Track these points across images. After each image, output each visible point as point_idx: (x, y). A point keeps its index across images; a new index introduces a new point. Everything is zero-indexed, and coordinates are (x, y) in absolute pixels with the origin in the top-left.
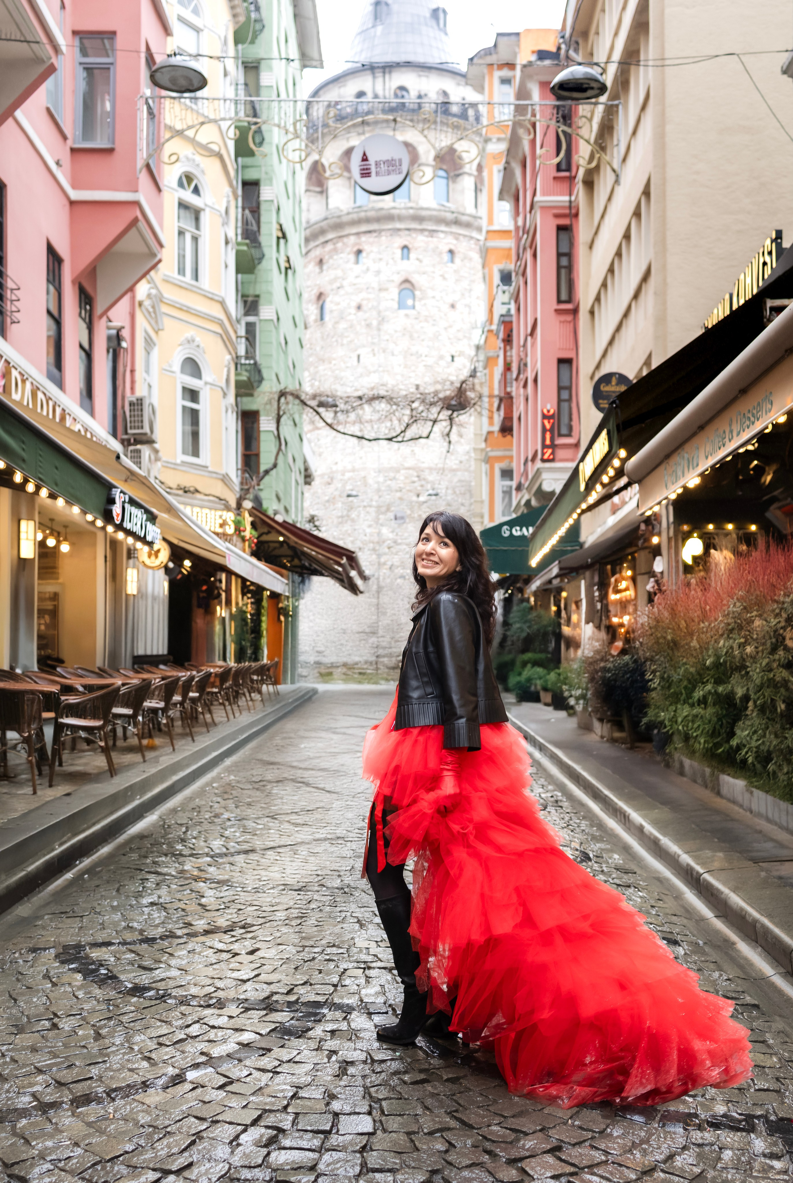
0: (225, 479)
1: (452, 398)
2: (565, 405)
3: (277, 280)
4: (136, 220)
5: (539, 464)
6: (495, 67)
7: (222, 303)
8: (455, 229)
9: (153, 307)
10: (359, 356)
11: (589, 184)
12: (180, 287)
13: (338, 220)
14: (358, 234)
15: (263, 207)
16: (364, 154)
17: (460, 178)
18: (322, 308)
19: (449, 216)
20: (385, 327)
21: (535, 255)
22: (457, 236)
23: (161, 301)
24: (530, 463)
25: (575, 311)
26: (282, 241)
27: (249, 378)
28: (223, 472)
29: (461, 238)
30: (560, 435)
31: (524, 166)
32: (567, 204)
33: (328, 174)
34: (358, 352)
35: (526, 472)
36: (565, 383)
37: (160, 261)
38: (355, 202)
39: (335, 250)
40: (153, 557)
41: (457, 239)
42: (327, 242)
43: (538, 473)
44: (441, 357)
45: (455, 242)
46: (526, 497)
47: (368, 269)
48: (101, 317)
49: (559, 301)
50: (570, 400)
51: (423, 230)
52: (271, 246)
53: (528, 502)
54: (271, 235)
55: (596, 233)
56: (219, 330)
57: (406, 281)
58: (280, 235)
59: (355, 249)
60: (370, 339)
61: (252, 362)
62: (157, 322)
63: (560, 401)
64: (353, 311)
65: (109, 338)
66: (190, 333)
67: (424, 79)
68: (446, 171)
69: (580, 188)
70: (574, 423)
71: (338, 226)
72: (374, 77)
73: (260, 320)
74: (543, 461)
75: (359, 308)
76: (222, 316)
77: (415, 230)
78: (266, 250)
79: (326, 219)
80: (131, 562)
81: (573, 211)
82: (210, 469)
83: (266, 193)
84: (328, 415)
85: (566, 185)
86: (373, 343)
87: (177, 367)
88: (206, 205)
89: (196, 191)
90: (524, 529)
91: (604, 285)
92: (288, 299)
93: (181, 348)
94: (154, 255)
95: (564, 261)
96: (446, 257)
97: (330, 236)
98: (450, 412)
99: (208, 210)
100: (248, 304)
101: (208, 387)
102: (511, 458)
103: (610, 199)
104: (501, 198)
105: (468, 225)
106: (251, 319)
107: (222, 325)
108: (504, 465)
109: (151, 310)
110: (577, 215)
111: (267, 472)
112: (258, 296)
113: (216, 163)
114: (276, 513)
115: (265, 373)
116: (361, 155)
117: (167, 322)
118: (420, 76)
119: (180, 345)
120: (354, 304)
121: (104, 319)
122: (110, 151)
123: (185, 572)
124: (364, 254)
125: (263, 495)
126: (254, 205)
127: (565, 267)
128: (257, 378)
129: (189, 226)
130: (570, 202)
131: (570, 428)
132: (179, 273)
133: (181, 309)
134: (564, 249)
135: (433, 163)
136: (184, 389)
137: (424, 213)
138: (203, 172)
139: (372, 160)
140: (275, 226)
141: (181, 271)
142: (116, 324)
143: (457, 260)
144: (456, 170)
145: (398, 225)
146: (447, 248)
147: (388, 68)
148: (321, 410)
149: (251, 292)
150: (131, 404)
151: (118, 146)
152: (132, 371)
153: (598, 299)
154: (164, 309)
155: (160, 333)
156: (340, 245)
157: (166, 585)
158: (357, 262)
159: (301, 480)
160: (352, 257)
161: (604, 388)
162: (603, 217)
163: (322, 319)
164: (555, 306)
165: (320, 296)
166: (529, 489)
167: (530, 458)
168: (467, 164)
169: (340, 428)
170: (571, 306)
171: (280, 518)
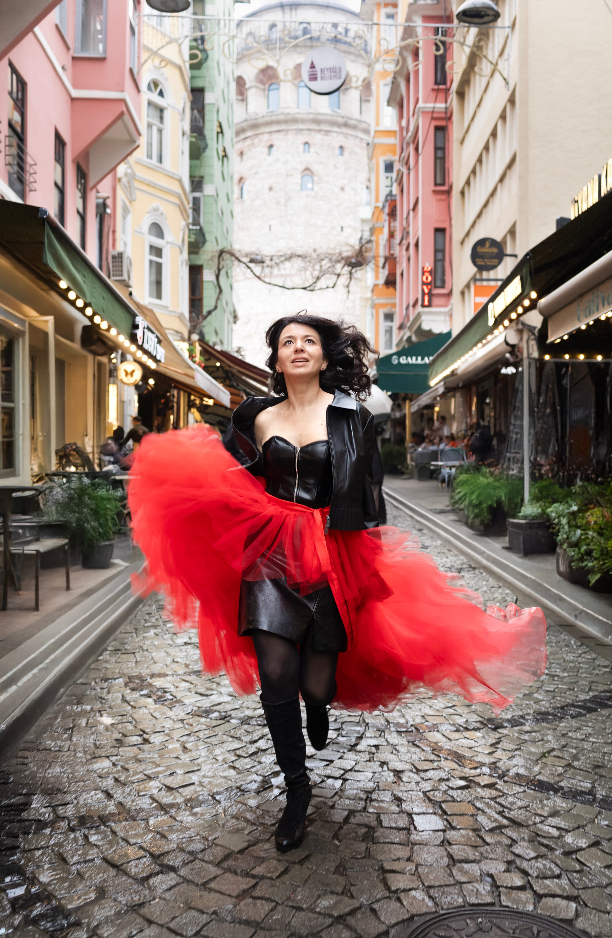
0: (181, 317)
1: (353, 257)
2: (439, 264)
3: (216, 164)
4: (122, 114)
5: (419, 309)
6: (382, 5)
7: (180, 181)
8: (344, 130)
9: (129, 183)
10: (270, 227)
11: (461, 95)
12: (149, 168)
13: (254, 122)
14: (270, 133)
15: (207, 109)
17: (349, 91)
18: (242, 189)
19: (340, 120)
20: (291, 204)
21: (417, 149)
22: (346, 136)
23: (135, 179)
24: (411, 308)
25: (448, 192)
26: (220, 135)
27: (196, 240)
28: (180, 311)
29: (349, 137)
30: (436, 287)
31: (408, 80)
32: (444, 110)
33: (247, 86)
34: (270, 223)
35: (407, 315)
36: (440, 247)
37: (138, 146)
38: (268, 108)
39: (253, 145)
40: (129, 376)
41: (346, 138)
42: (246, 138)
43: (419, 316)
44: (333, 228)
45: (344, 140)
46: (408, 334)
47: (278, 160)
48: (92, 189)
49: (436, 184)
50: (443, 260)
51: (320, 131)
52: (212, 139)
53: (409, 339)
54: (212, 130)
55: (467, 132)
56: (177, 201)
57: (307, 169)
58: (219, 130)
59: (268, 144)
60: (279, 213)
61: (198, 228)
62: (131, 194)
63: (436, 260)
64: (266, 191)
65: (98, 206)
66: (156, 203)
67: (321, 14)
69: (453, 97)
70: (447, 278)
71: (255, 126)
72: (284, 13)
73: (204, 196)
74: (423, 306)
75: (271, 189)
76: (180, 191)
77: (314, 130)
78: (209, 142)
79: (246, 120)
80: (112, 379)
81: (448, 115)
82: (170, 309)
83: (209, 98)
84: (257, 269)
85: (442, 95)
86: (281, 216)
87: (145, 228)
88: (169, 105)
89: (161, 94)
90: (409, 358)
91: (474, 172)
92: (224, 179)
93: (148, 215)
94: (133, 141)
95: (440, 154)
96: (337, 151)
97: (249, 133)
98: (350, 268)
99: (170, 109)
100: (195, 183)
101: (169, 245)
102: (394, 304)
103: (479, 105)
104: (388, 105)
105: (354, 127)
106: (197, 194)
107: (180, 198)
108: (387, 310)
109: (127, 185)
110: (450, 118)
111: (209, 313)
112: (202, 177)
113: (177, 73)
114: (215, 344)
115: (208, 237)
117: (138, 195)
118: (316, 12)
119: (148, 212)
120: (267, 186)
121: (94, 191)
122: (102, 60)
123: (150, 388)
124: (274, 149)
125: (205, 330)
126: (200, 107)
127: (440, 158)
128: (201, 240)
129: (156, 122)
130: (446, 108)
131: (443, 282)
132: (148, 157)
133: (148, 185)
134: (439, 145)
136: (151, 247)
137: (321, 118)
138: (166, 79)
140: (216, 124)
141: (150, 156)
142: (103, 194)
143: (346, 154)
144: (346, 84)
145: (301, 126)
146: (338, 145)
147: (294, 6)
148: (252, 265)
149: (197, 174)
150: (114, 257)
151: (109, 56)
152: (114, 232)
153: (468, 183)
154: (137, 185)
155: (133, 203)
156: (256, 141)
157: (136, 398)
158: (269, 154)
159: (231, 319)
160: (266, 150)
161: (480, 250)
162: (472, 119)
163: (242, 197)
164: (433, 188)
165: (241, 179)
166: (410, 328)
167: (411, 304)
168: (354, 79)
169: (267, 280)
170: (445, 188)
171: (218, 348)
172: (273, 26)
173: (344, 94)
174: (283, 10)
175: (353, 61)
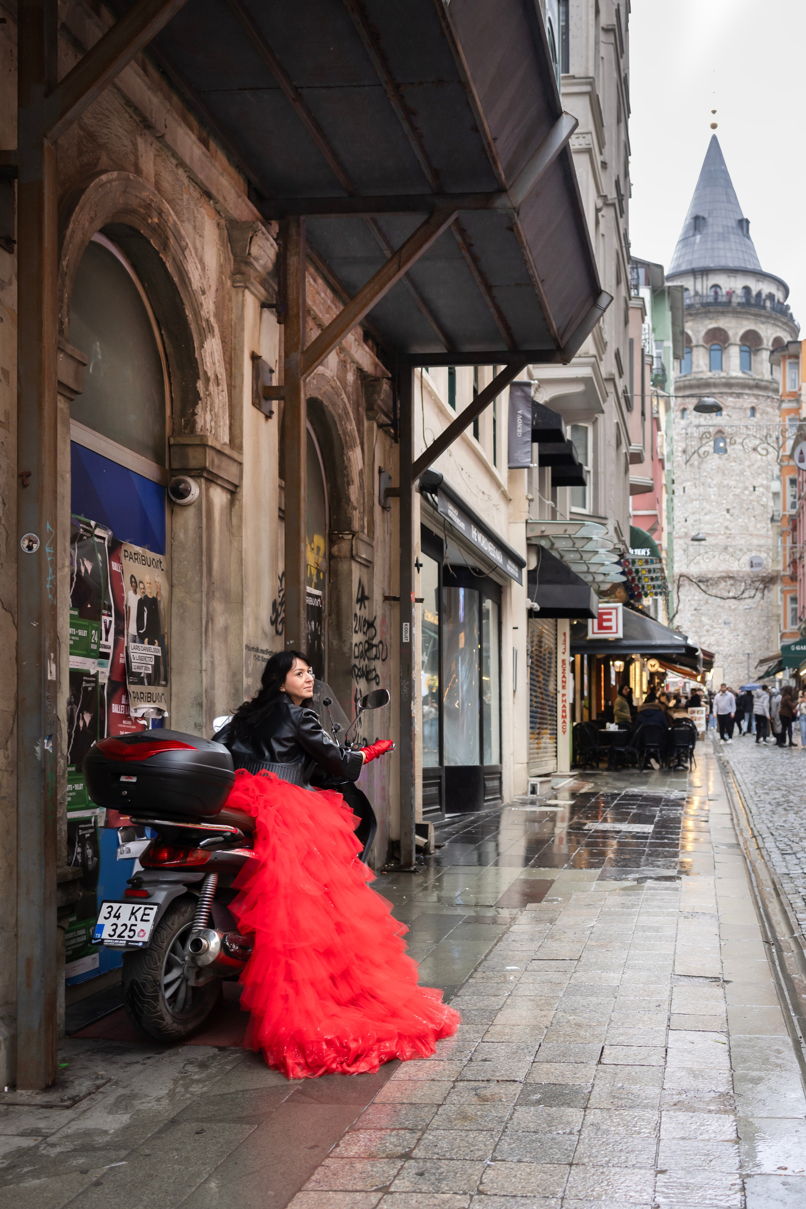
8: (756, 392)
10: (684, 488)
14: (683, 397)
17: (760, 352)
19: (751, 382)
20: (704, 466)
22: (757, 396)
29: (761, 398)
34: (684, 485)
35: (803, 612)
38: (681, 372)
41: (757, 399)
44: (746, 488)
45: (756, 401)
46: (804, 626)
47: (691, 423)
51: (731, 394)
53: (805, 629)
57: (720, 432)
59: (681, 408)
60: (692, 475)
64: (680, 454)
67: (732, 279)
68: (749, 347)
72: (695, 278)
75: (684, 452)
77: (726, 393)
86: (695, 478)
90: (802, 647)
96: (749, 413)
102: (796, 591)
105: (765, 388)
118: (729, 277)
120: (681, 449)
124: (687, 412)
135: (739, 343)
137: (733, 381)
143: (758, 415)
144: (756, 346)
145: (714, 390)
146: (750, 406)
147: (704, 272)
158: (683, 418)
160: (679, 414)
166: (805, 622)
168: (765, 341)
173: (755, 355)
175: (763, 323)
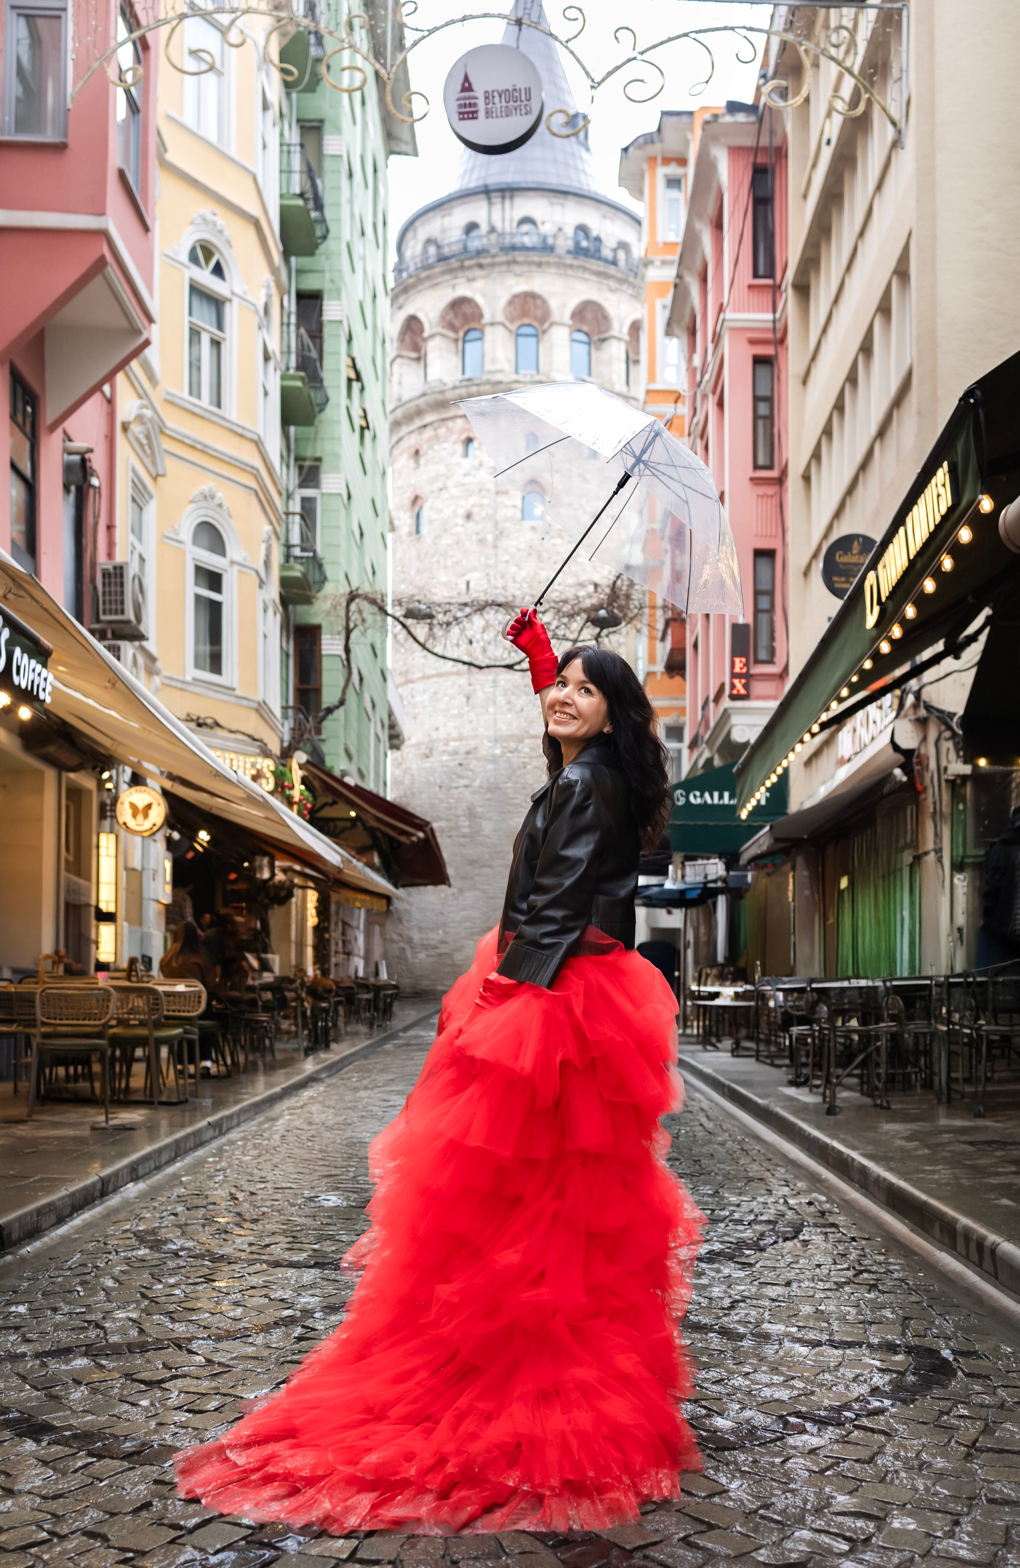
0: (261, 710)
1: (601, 607)
2: (764, 618)
3: (348, 441)
4: (100, 264)
5: (726, 703)
6: (659, 161)
7: (258, 444)
9: (148, 437)
10: (468, 583)
11: (803, 289)
12: (193, 414)
13: (440, 397)
15: (327, 330)
16: (466, 79)
17: (607, 343)
18: (418, 517)
20: (504, 543)
21: (720, 404)
23: (162, 432)
24: (712, 705)
25: (780, 481)
26: (356, 386)
27: (305, 575)
28: (260, 698)
30: (757, 662)
31: (704, 280)
32: (770, 325)
33: (426, 334)
34: (467, 577)
35: (705, 719)
36: (765, 586)
37: (147, 343)
38: (463, 373)
39: (437, 438)
40: (140, 817)
42: (425, 426)
43: (726, 716)
46: (707, 754)
47: (481, 465)
48: (53, 428)
49: (756, 467)
50: (771, 610)
52: (339, 387)
53: (709, 761)
54: (338, 370)
55: (814, 358)
56: (254, 485)
57: (533, 482)
58: (353, 375)
59: (464, 437)
60: (483, 559)
61: (311, 554)
62: (154, 462)
63: (757, 611)
64: (461, 521)
65: (68, 468)
66: (208, 484)
67: (558, 208)
68: (587, 334)
69: (789, 297)
70: (779, 644)
71: (441, 405)
72: (490, 204)
73: (323, 494)
74: (733, 698)
75: (468, 516)
76: (258, 463)
78: (331, 393)
79: (424, 395)
80: (107, 823)
81: (779, 335)
82: (238, 692)
83: (331, 310)
84: (421, 630)
85: (767, 298)
86: (488, 566)
87: (186, 534)
88: (233, 293)
89: (218, 271)
90: (707, 795)
91: (827, 432)
92: (365, 473)
93: (193, 506)
94: (138, 332)
95: (763, 409)
97: (429, 418)
98: (597, 630)
99: (236, 301)
100: (305, 471)
101: (236, 568)
102: (682, 708)
103: (836, 301)
104: (669, 332)
106: (309, 492)
107: (257, 476)
108: (671, 719)
109: (144, 441)
110: (781, 341)
111: (330, 711)
112: (319, 459)
113: (251, 233)
114: (344, 773)
115: (329, 570)
116: (461, 80)
117: (170, 465)
118: (552, 203)
119: (191, 502)
120: (461, 512)
121: (58, 434)
122: (60, 148)
123: (200, 849)
124: (475, 444)
125: (326, 748)
126: (314, 327)
127: (764, 418)
128: (317, 577)
129: (205, 320)
130: (774, 321)
131: (772, 651)
132: (191, 393)
133: (193, 447)
134: (763, 392)
135: (570, 322)
136: (199, 570)
138: (229, 243)
139: (479, 92)
140: (345, 361)
141: (195, 389)
142: (79, 444)
144: (601, 332)
147: (509, 192)
148: (409, 622)
149: (309, 453)
150: (106, 574)
151: (71, 141)
152: (110, 528)
153: (816, 455)
154: (167, 444)
155: (160, 479)
156: (442, 431)
157: (168, 865)
158: (466, 454)
159: (384, 736)
160: (459, 448)
161: (841, 558)
162: (824, 331)
163: (418, 531)
164: (751, 473)
165: (416, 499)
166: (710, 743)
167: (712, 697)
168: (615, 324)
169: (438, 650)
170: (774, 474)
171: (350, 781)
172: (472, 227)
173: (598, 349)
174: (489, 198)
175: (612, 291)
